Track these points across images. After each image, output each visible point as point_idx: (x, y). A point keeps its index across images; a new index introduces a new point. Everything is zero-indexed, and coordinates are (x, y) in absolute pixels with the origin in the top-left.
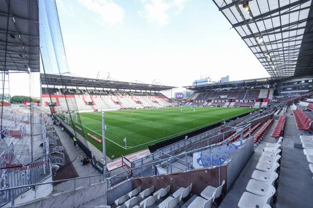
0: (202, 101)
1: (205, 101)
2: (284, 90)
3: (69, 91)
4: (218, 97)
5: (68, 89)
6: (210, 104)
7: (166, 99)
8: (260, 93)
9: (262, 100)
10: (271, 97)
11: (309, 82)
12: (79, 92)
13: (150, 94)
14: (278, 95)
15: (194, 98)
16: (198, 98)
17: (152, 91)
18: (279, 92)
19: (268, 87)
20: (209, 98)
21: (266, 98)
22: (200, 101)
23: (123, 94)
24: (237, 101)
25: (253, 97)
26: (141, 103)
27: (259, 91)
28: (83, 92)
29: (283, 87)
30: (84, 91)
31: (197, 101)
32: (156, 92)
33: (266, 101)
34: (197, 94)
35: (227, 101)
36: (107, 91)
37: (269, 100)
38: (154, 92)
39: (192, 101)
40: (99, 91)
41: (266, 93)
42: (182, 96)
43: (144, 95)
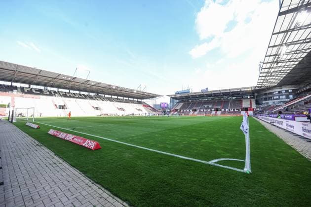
0: (188, 110)
1: (191, 110)
2: (266, 99)
3: (34, 91)
4: (203, 107)
5: (31, 89)
6: (196, 113)
7: (149, 108)
8: (243, 103)
9: (246, 109)
10: (254, 106)
11: (289, 91)
12: (48, 93)
13: (133, 102)
14: (261, 105)
15: (178, 107)
16: (183, 108)
17: (134, 99)
18: (260, 102)
19: (249, 97)
20: (194, 108)
21: (250, 107)
22: (185, 111)
23: (103, 99)
24: (223, 110)
25: (238, 106)
26: (124, 110)
27: (242, 101)
28: (53, 94)
29: (264, 97)
30: (55, 92)
31: (182, 111)
32: (139, 100)
33: (250, 110)
34: (181, 104)
35: (213, 110)
36: (84, 95)
37: (254, 109)
38: (136, 100)
39: (176, 110)
40: (74, 94)
41: (249, 103)
42: (166, 105)
43: (127, 102)
